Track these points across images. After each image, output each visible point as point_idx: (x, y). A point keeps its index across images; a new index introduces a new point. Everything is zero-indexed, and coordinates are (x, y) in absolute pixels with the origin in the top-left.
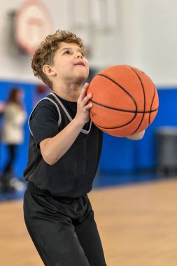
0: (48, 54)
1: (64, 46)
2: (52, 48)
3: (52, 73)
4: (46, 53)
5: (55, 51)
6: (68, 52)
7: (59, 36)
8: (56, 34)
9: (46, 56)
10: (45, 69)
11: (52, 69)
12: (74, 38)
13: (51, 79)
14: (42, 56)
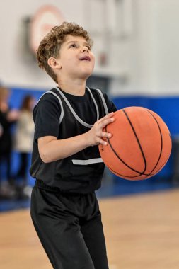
0: (54, 46)
1: (71, 39)
2: (58, 41)
3: (57, 66)
4: (51, 45)
5: (61, 44)
6: (74, 46)
7: (65, 28)
8: (62, 26)
9: (52, 48)
10: (50, 62)
11: (58, 62)
12: (81, 31)
13: (56, 72)
14: (47, 48)
